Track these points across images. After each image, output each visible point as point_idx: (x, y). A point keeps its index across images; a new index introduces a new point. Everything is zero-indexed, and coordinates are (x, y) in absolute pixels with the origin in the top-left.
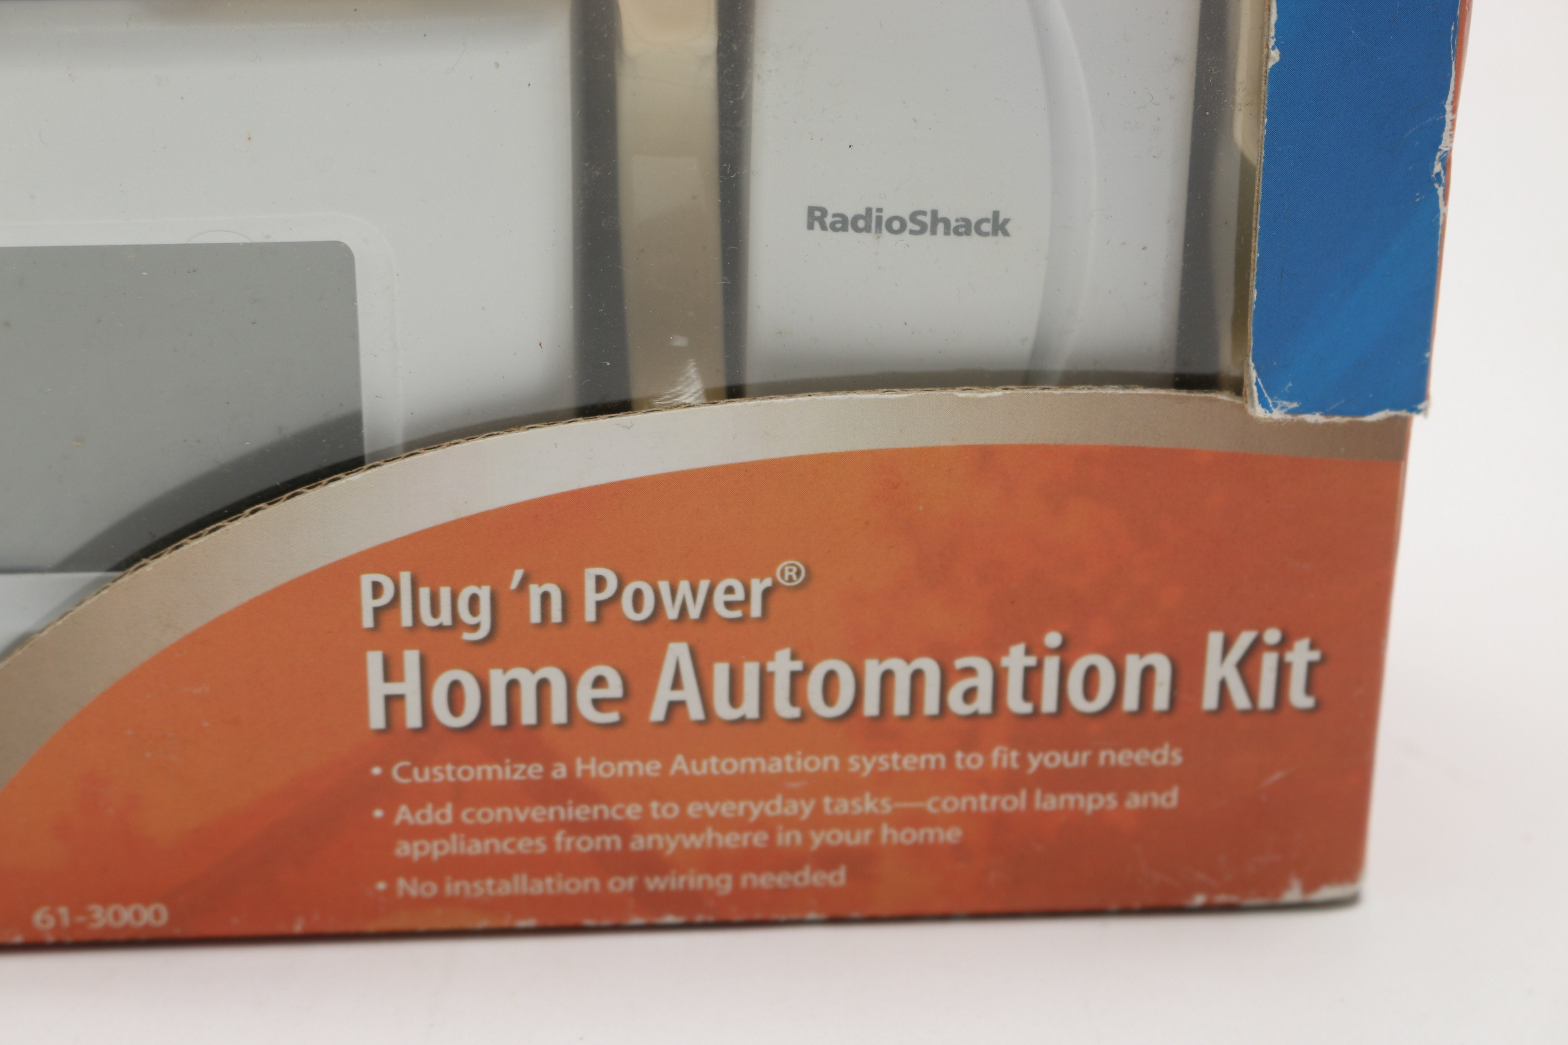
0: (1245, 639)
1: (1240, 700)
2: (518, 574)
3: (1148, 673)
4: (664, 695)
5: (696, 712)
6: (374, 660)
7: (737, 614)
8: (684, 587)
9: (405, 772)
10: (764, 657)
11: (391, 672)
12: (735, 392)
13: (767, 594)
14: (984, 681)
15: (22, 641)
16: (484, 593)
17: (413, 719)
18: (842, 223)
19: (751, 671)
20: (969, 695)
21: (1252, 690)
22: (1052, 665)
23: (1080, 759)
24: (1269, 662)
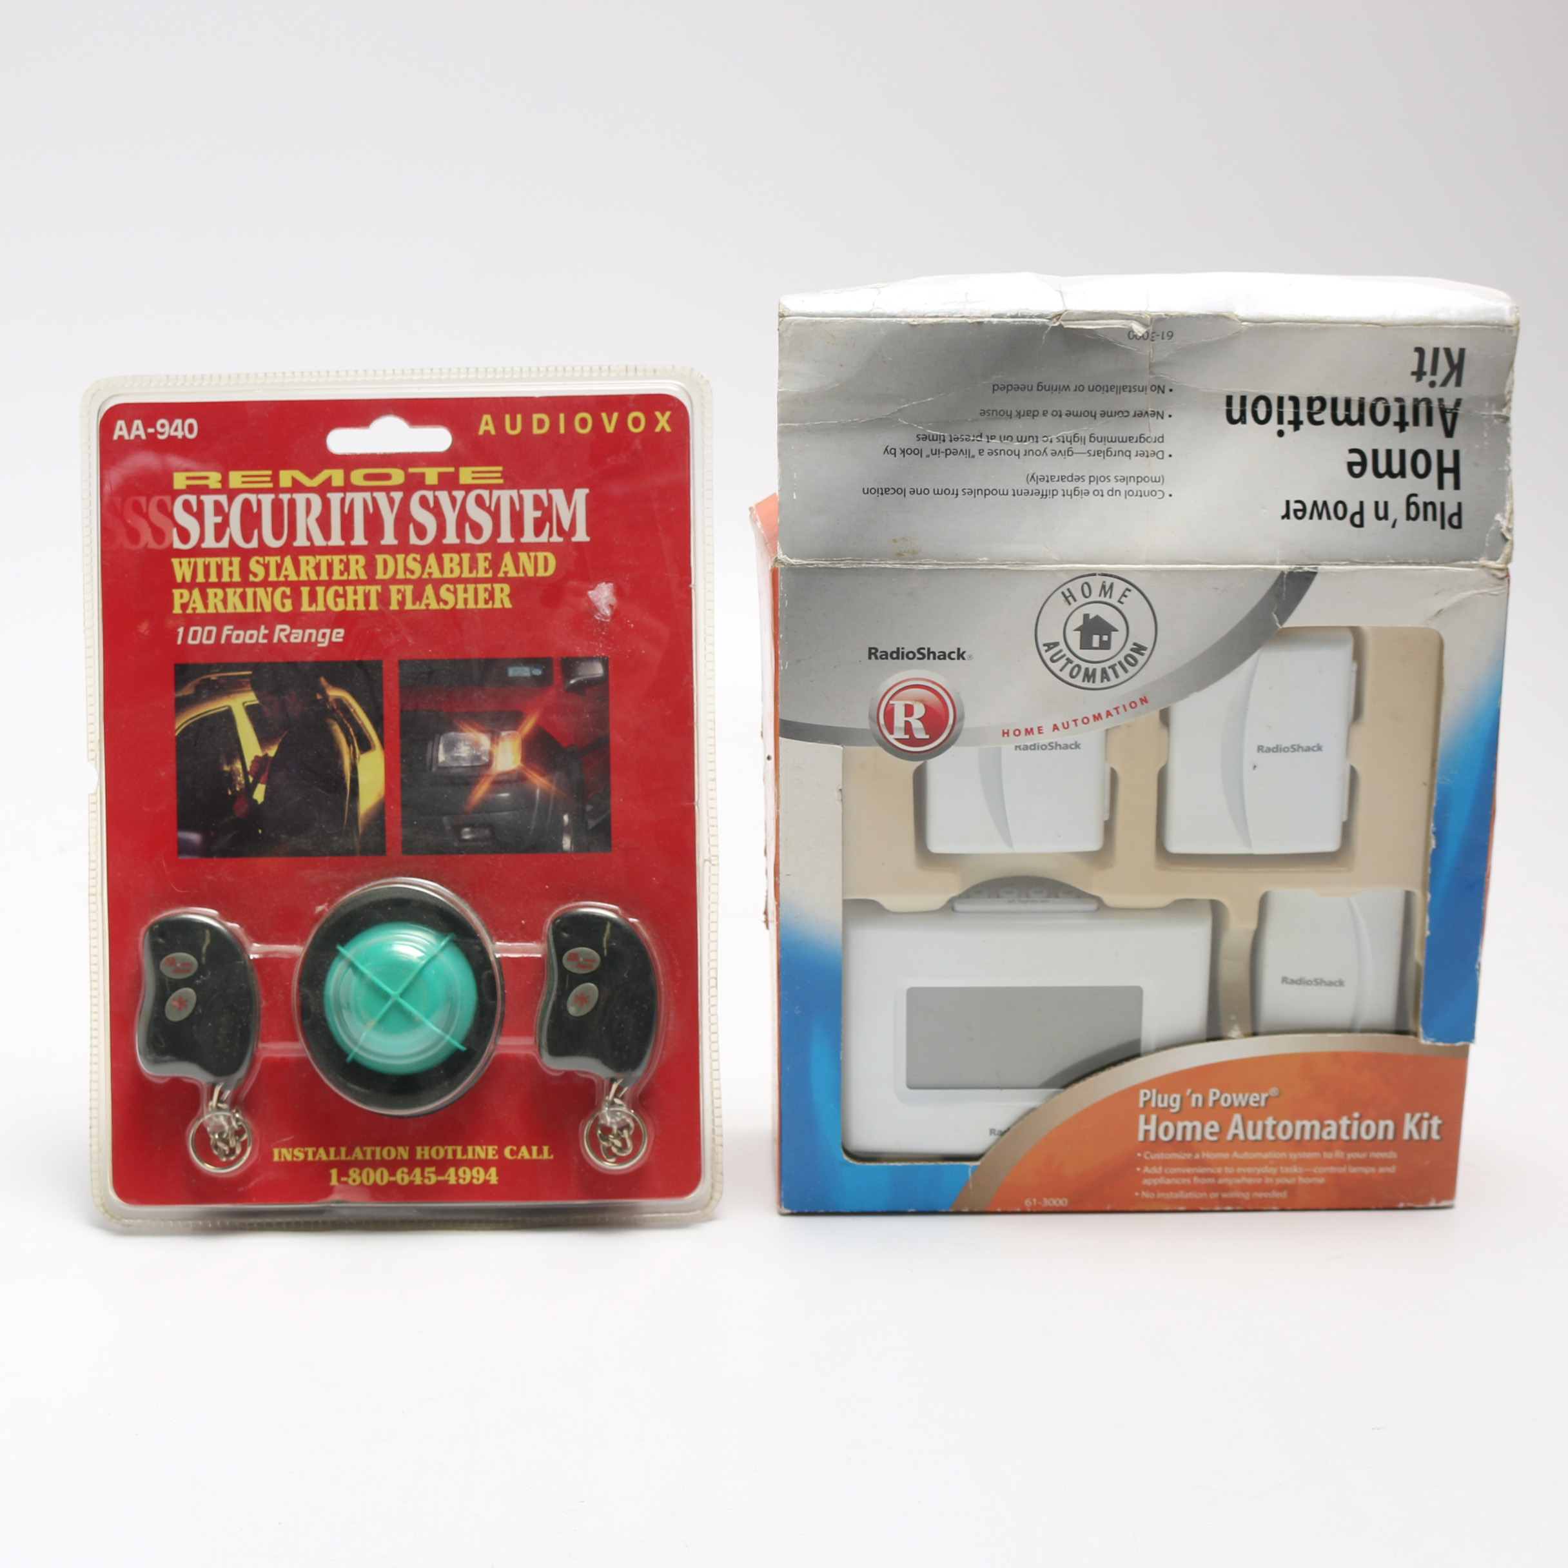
0: (1418, 1116)
1: (1416, 1136)
2: (1189, 1091)
3: (1386, 1127)
4: (1232, 1131)
5: (1242, 1137)
6: (1142, 1118)
7: (1256, 1105)
8: (1241, 1096)
9: (1148, 1155)
10: (1264, 1119)
11: (1147, 1122)
12: (1255, 1034)
13: (1267, 1099)
14: (1334, 1129)
15: (1032, 1110)
16: (1178, 1097)
17: (1152, 1138)
18: (1293, 982)
19: (1260, 1124)
20: (1329, 1133)
21: (1419, 1132)
22: (1356, 1124)
23: (1363, 1156)
24: (1425, 1124)
